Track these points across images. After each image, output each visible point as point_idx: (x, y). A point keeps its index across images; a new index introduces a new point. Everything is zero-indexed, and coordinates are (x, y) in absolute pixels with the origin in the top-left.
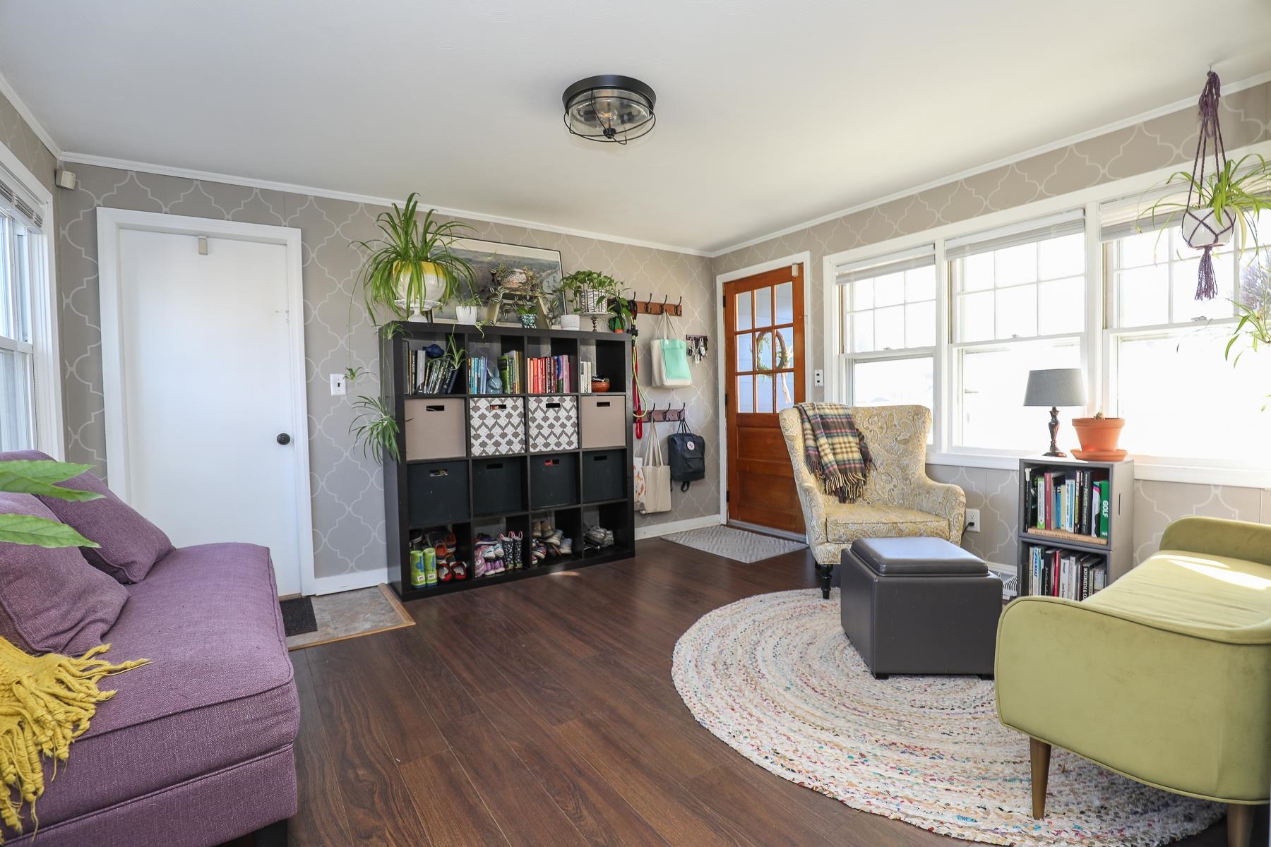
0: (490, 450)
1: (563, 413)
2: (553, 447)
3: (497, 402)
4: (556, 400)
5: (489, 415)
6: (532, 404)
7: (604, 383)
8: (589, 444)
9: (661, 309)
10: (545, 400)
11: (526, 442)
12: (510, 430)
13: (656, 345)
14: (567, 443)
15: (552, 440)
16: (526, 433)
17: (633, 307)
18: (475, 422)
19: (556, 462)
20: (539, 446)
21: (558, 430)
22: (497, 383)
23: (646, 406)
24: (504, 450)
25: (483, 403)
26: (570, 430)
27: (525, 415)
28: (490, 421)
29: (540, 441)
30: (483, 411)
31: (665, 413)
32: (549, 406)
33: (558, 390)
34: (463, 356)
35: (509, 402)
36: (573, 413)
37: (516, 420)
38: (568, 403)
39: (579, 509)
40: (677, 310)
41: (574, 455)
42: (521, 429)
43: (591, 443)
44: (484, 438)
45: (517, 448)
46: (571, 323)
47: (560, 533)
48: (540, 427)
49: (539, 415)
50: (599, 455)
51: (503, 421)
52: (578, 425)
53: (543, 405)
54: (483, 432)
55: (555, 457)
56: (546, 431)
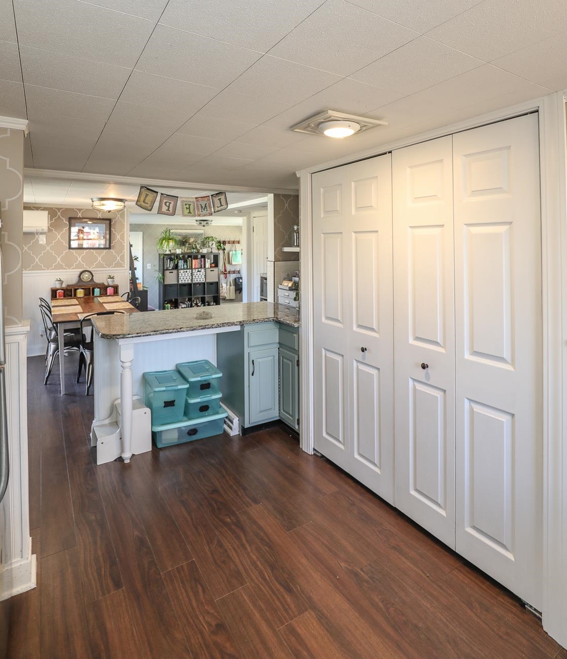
0: (183, 282)
1: (201, 273)
2: (199, 281)
3: (185, 271)
4: (200, 270)
5: (183, 274)
6: (194, 271)
7: (213, 265)
8: (207, 281)
9: (234, 242)
10: (197, 270)
11: (192, 280)
12: (188, 277)
13: (231, 253)
14: (202, 280)
15: (199, 280)
16: (192, 278)
17: (224, 243)
18: (180, 275)
19: (200, 285)
20: (195, 281)
21: (200, 277)
22: (185, 266)
23: (228, 270)
24: (186, 282)
25: (182, 271)
26: (203, 277)
27: (192, 274)
28: (183, 275)
29: (196, 280)
30: (182, 273)
31: (234, 271)
32: (198, 271)
33: (201, 268)
34: (177, 261)
35: (188, 271)
36: (204, 273)
37: (190, 275)
38: (203, 270)
39: (205, 297)
40: (239, 242)
41: (204, 283)
42: (191, 277)
43: (209, 280)
44: (182, 279)
45: (190, 282)
46: (204, 251)
47: (201, 303)
48: (195, 276)
49: (195, 273)
50: (212, 283)
51: (186, 275)
52: (205, 276)
53: (196, 271)
54: (182, 278)
55: (200, 284)
56: (197, 277)
